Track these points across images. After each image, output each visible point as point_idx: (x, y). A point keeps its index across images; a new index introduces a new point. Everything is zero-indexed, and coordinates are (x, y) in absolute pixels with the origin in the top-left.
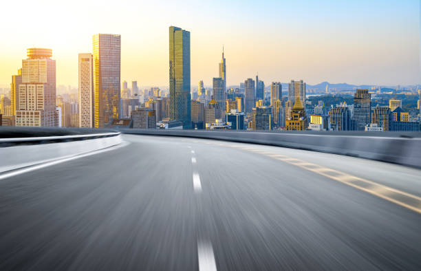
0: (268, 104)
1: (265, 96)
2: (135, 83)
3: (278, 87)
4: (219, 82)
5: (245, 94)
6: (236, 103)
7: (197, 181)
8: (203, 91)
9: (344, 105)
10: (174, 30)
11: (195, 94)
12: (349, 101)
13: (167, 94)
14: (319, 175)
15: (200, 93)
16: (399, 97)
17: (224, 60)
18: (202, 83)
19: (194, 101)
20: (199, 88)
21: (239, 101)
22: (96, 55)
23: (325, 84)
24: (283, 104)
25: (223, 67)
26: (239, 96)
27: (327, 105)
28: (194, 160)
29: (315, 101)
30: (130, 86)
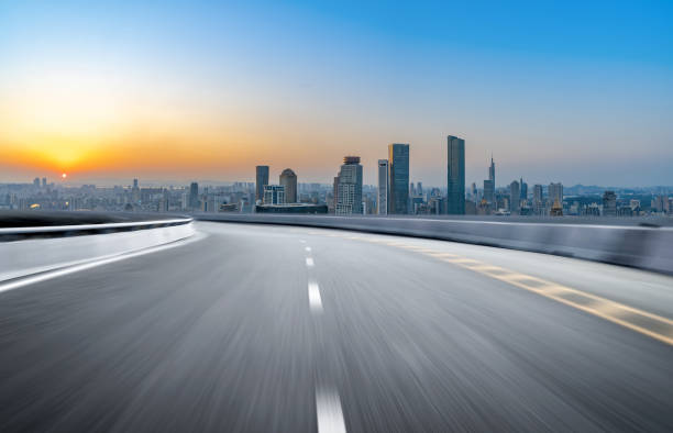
0: (530, 204)
1: (528, 197)
2: (419, 184)
3: (539, 188)
4: (489, 184)
5: (511, 194)
6: (503, 204)
7: (315, 295)
8: (475, 191)
9: (595, 205)
10: (451, 139)
11: (469, 194)
12: (599, 201)
13: (445, 194)
14: (509, 284)
15: (472, 194)
16: (639, 197)
17: (493, 164)
18: (474, 185)
19: (468, 201)
20: (472, 189)
21: (506, 201)
22: (391, 162)
23: (579, 186)
24: (544, 205)
25: (492, 170)
26: (505, 197)
27: (581, 205)
28: (310, 262)
29: (571, 201)
30: (416, 186)
